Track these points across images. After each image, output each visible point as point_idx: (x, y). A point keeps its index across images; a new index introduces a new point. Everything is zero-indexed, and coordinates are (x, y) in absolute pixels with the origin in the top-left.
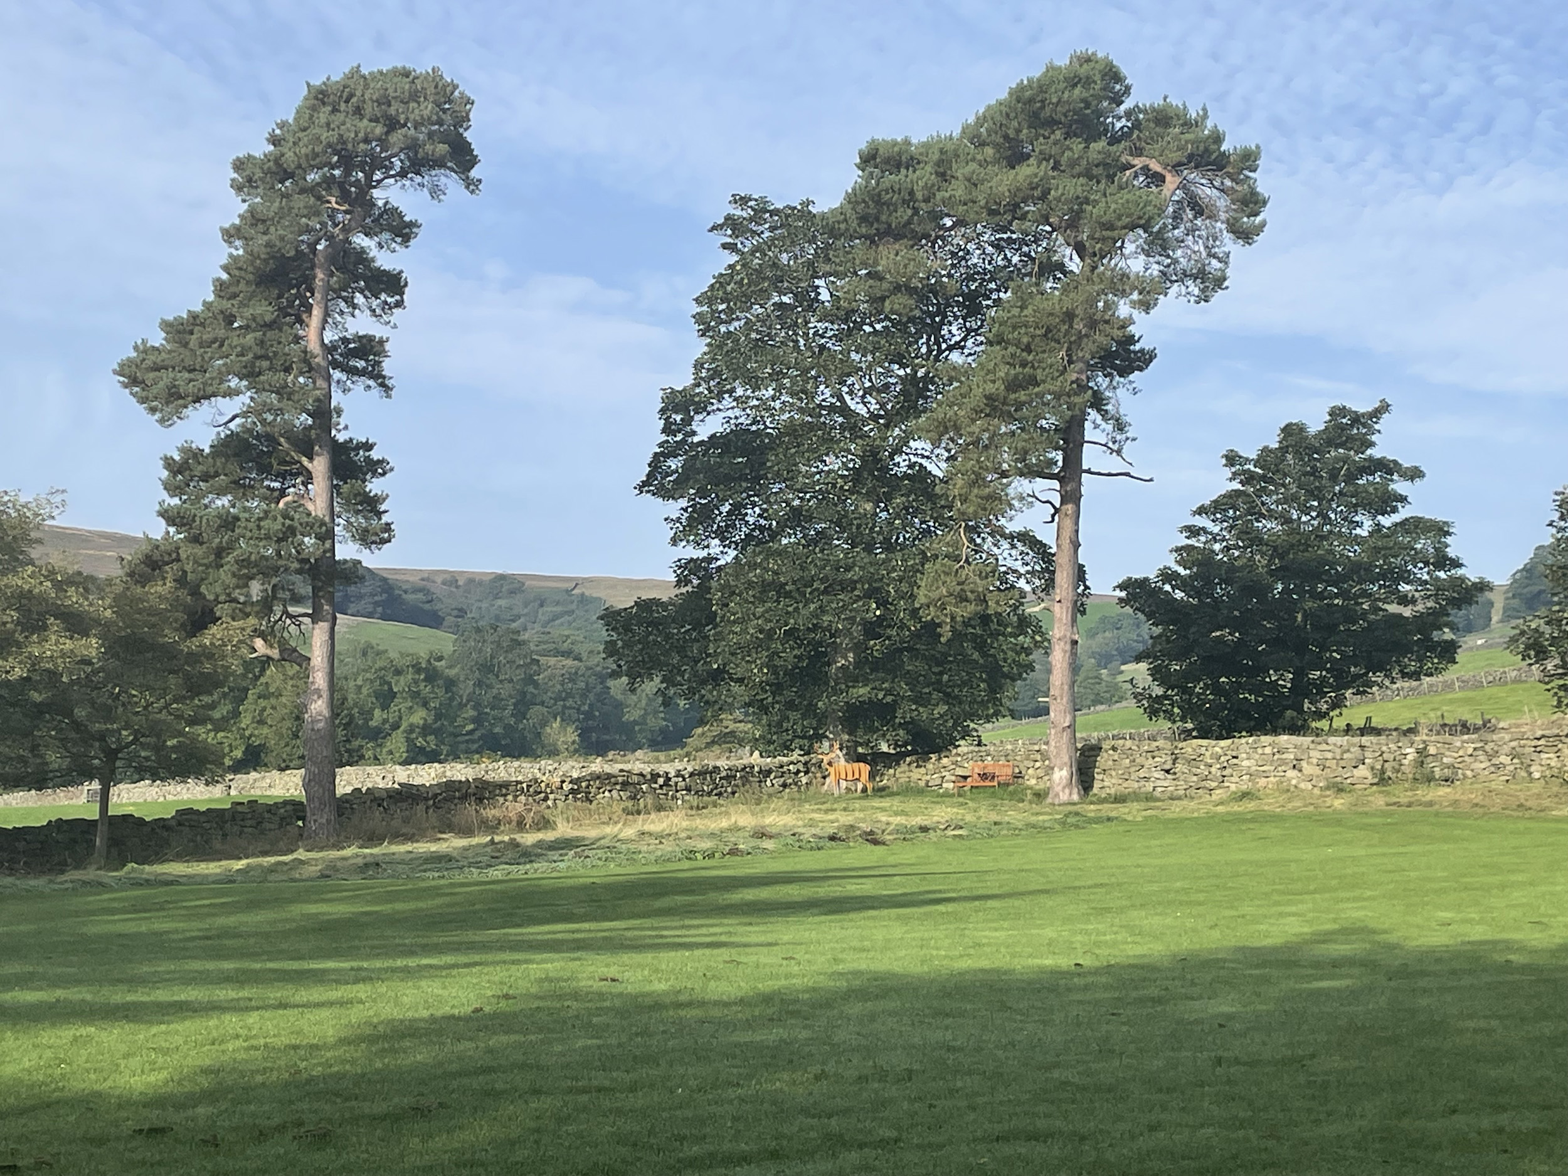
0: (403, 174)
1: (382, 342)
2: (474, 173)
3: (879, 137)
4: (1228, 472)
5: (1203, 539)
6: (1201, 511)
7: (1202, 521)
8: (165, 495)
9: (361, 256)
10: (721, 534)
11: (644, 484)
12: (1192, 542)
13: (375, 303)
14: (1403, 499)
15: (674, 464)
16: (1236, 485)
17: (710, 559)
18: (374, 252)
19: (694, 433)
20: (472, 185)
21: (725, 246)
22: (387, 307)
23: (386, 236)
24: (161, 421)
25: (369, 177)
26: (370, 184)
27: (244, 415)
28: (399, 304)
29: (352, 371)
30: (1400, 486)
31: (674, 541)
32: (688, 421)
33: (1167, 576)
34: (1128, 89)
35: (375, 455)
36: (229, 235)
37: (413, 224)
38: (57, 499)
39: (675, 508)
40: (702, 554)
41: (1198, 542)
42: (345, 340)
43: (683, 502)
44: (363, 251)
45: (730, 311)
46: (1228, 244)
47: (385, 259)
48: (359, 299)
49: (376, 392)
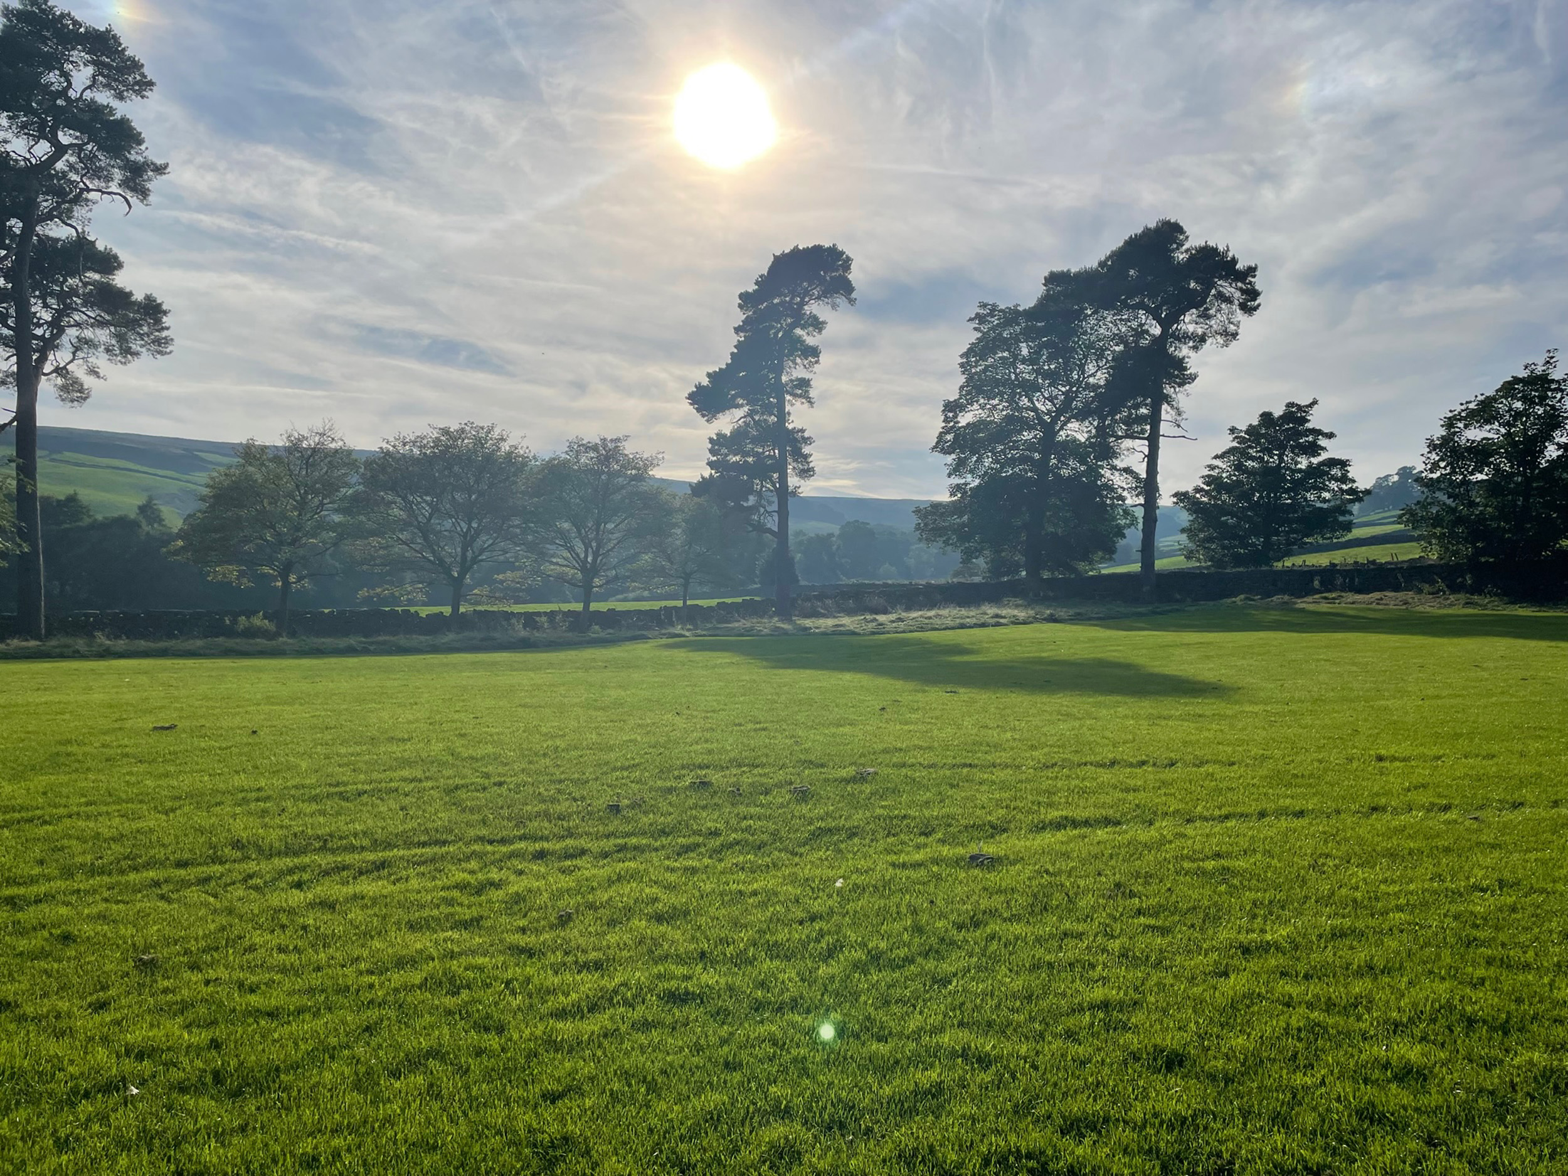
0: (819, 298)
1: (809, 381)
2: (853, 295)
3: (1054, 270)
4: (1231, 437)
5: (1217, 471)
6: (1216, 457)
7: (1217, 462)
8: (710, 455)
9: (799, 340)
10: (972, 472)
11: (935, 447)
12: (1212, 473)
13: (806, 362)
14: (1324, 449)
15: (949, 437)
16: (1235, 444)
17: (966, 484)
18: (805, 337)
19: (958, 422)
20: (852, 302)
21: (975, 329)
22: (811, 364)
23: (811, 329)
24: (708, 421)
25: (802, 299)
26: (802, 304)
27: (745, 417)
28: (817, 362)
29: (795, 395)
30: (1323, 442)
31: (949, 475)
32: (955, 416)
33: (1198, 490)
34: (1187, 237)
35: (806, 435)
36: (737, 330)
37: (824, 323)
38: (660, 456)
39: (950, 459)
40: (963, 481)
41: (1215, 473)
42: (791, 381)
43: (953, 456)
44: (800, 336)
45: (977, 362)
46: (1240, 316)
47: (810, 341)
48: (798, 360)
49: (807, 405)
